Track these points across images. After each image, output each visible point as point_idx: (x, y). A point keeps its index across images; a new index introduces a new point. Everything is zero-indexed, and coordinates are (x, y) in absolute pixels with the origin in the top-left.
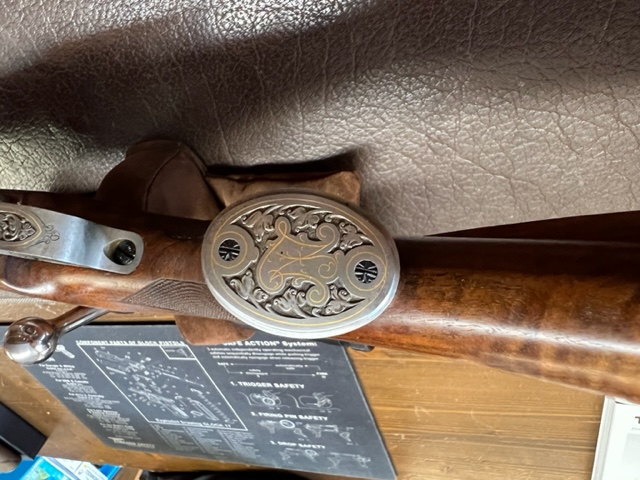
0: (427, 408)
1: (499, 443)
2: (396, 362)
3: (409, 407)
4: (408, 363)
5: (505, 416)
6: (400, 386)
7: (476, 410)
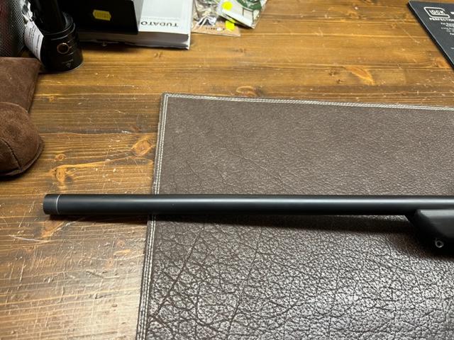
0: (316, 36)
1: (273, 15)
2: (339, 63)
3: (326, 36)
4: (332, 63)
5: (275, 32)
6: (334, 49)
7: (290, 35)
